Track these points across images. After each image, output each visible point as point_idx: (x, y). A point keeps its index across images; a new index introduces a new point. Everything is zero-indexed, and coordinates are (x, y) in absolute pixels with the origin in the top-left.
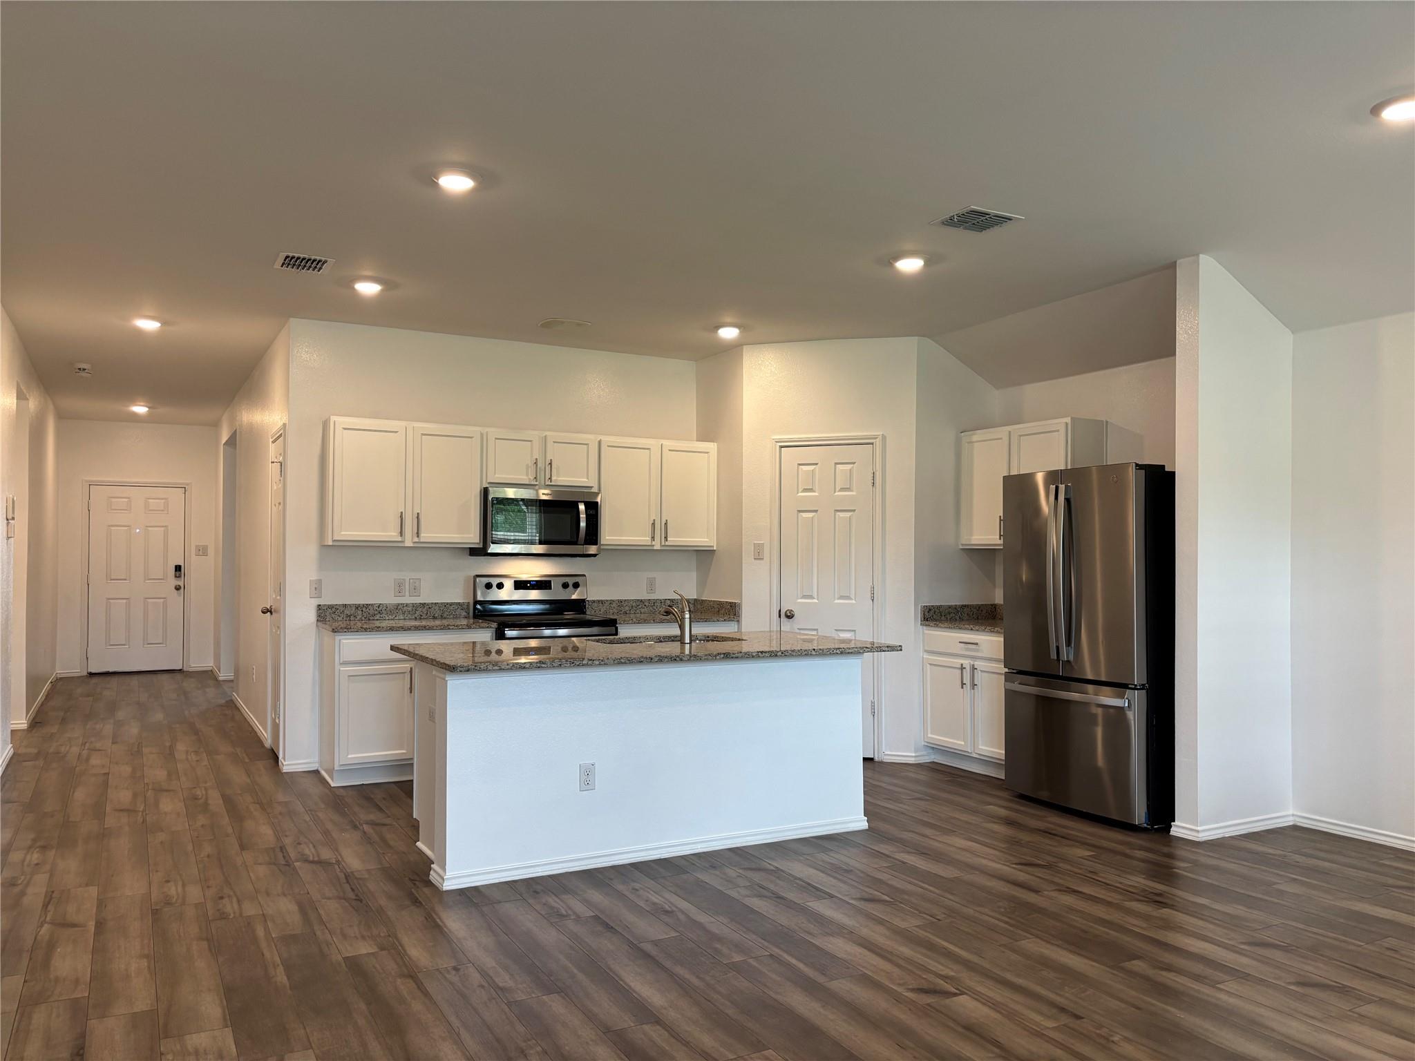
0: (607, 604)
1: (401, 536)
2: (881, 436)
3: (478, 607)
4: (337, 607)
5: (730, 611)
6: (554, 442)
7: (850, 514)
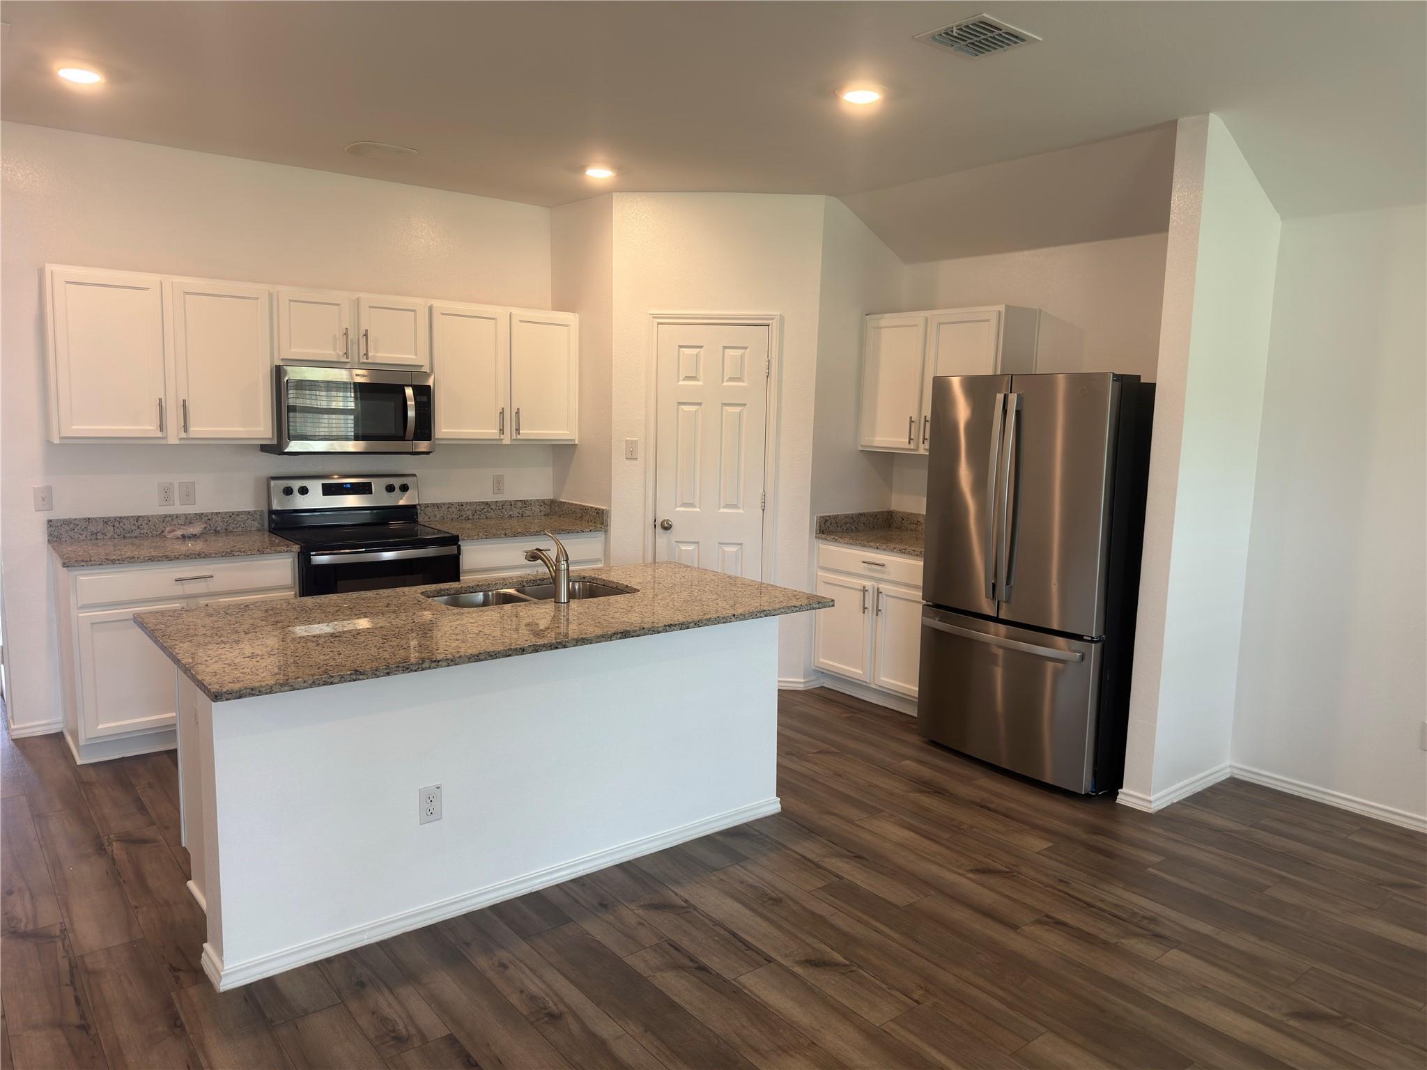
0: (444, 508)
1: (161, 430)
2: (779, 317)
3: (273, 516)
4: (77, 522)
5: (595, 520)
6: (370, 307)
7: (740, 408)
